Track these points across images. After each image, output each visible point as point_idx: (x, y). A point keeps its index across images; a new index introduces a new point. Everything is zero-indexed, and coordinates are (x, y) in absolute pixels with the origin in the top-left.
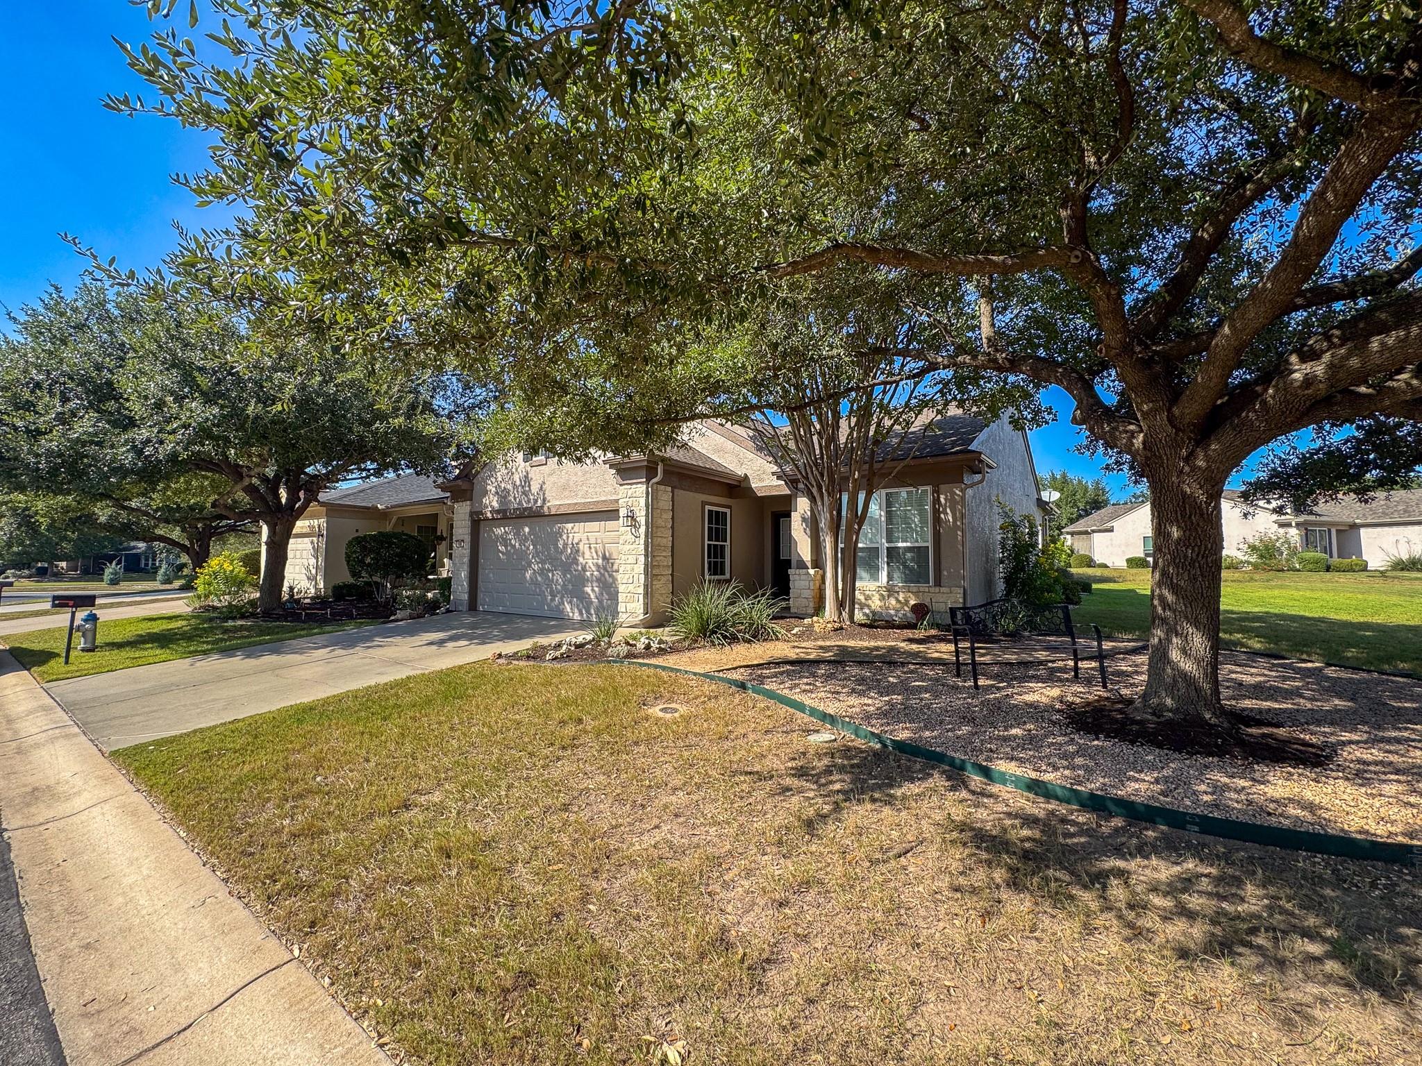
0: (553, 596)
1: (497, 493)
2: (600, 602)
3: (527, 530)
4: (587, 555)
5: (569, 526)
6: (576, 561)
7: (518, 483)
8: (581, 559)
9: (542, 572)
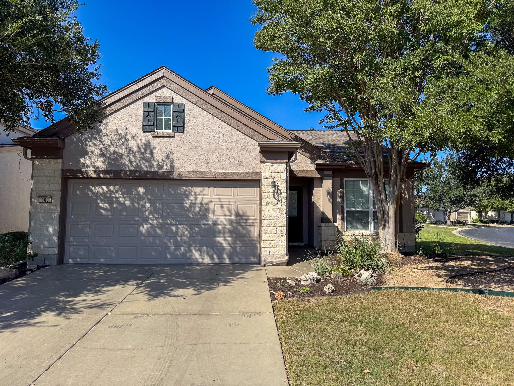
0: (179, 246)
1: (103, 155)
2: (234, 248)
4: (218, 213)
5: (197, 189)
6: (205, 217)
7: (135, 149)
8: (211, 216)
9: (163, 226)
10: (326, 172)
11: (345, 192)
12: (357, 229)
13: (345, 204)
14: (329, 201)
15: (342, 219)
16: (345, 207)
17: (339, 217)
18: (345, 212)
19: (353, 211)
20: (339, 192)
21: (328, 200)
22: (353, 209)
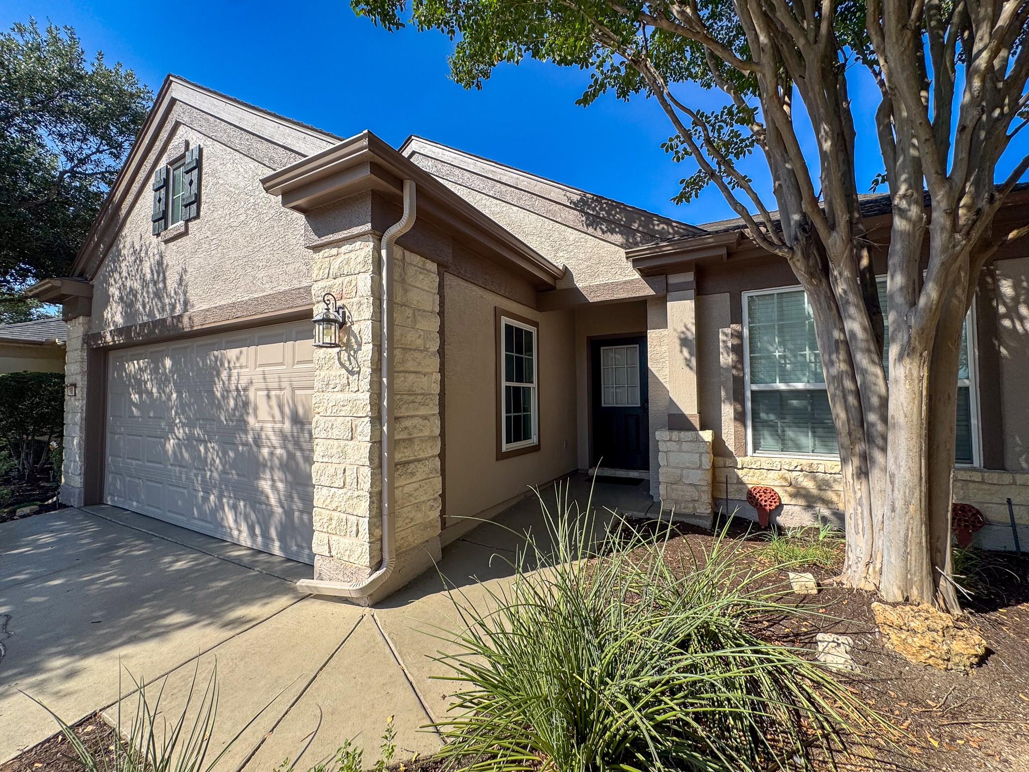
0: (207, 492)
1: (121, 298)
2: (288, 513)
3: (168, 363)
4: (263, 414)
5: (232, 353)
6: (242, 425)
7: (148, 276)
8: (251, 420)
9: (190, 442)
10: (674, 279)
11: (746, 332)
12: (798, 448)
13: (747, 370)
14: (688, 365)
15: (740, 417)
16: (747, 378)
17: (727, 411)
18: (748, 394)
19: (779, 392)
20: (726, 335)
21: (682, 363)
22: (782, 386)
